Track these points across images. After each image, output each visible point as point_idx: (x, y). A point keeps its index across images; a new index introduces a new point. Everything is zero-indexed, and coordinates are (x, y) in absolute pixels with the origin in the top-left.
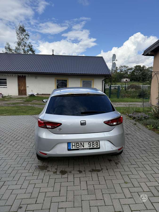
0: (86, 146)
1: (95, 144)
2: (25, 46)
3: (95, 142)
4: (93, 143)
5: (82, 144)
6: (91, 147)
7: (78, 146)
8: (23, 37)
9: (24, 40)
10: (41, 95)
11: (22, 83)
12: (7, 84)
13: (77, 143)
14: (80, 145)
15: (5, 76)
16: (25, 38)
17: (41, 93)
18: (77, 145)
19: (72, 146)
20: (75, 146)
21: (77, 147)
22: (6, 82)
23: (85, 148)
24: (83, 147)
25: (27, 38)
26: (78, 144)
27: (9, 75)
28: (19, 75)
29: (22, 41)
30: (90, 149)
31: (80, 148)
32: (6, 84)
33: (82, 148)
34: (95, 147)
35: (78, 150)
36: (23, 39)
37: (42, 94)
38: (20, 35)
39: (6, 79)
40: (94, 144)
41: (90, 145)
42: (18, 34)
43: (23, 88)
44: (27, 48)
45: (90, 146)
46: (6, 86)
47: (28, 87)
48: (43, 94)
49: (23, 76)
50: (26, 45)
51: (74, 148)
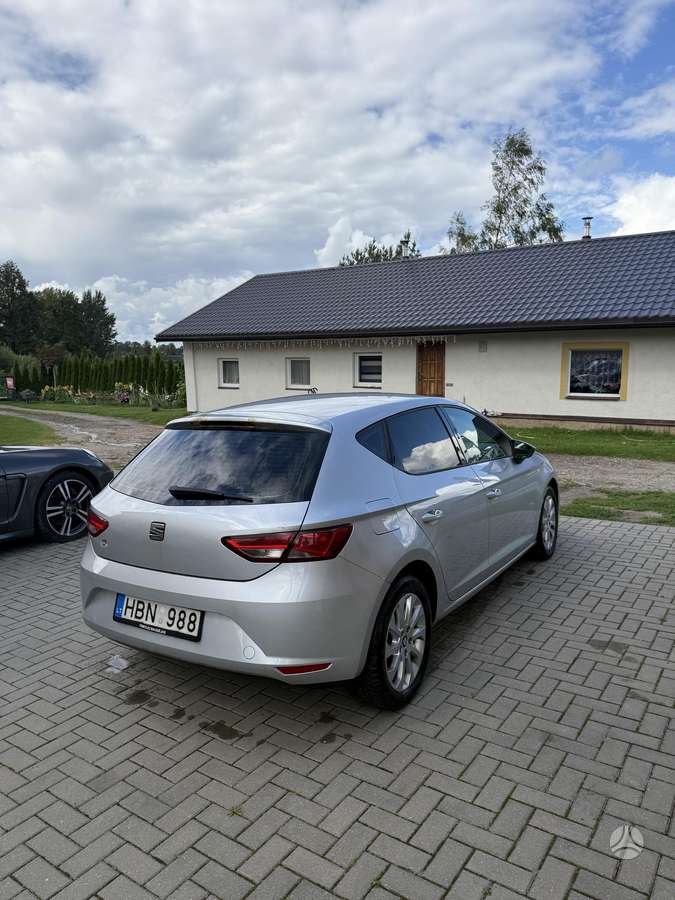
0: (162, 619)
1: (187, 621)
2: (522, 215)
3: (188, 613)
4: (182, 616)
5: (153, 608)
6: (174, 628)
7: (139, 614)
8: (520, 178)
9: (520, 191)
10: (497, 417)
11: (432, 372)
12: (384, 376)
13: (139, 602)
14: (145, 611)
15: (374, 345)
16: (526, 183)
17: (499, 411)
18: (138, 610)
19: (127, 607)
20: (132, 608)
21: (136, 617)
22: (381, 367)
23: (156, 624)
24: (153, 621)
25: (535, 180)
26: (141, 607)
27: (385, 340)
28: (418, 339)
29: (513, 198)
30: (170, 633)
31: (143, 620)
32: (380, 373)
33: (149, 622)
34: (185, 631)
35: (136, 625)
36: (515, 189)
37: (504, 414)
38: (506, 172)
39: (379, 359)
40: (183, 620)
41: (173, 619)
42: (498, 169)
43: (432, 388)
44: (531, 223)
45: (170, 622)
46: (380, 381)
47: (452, 385)
48: (504, 416)
49: (429, 343)
50: (528, 209)
51: (128, 616)
